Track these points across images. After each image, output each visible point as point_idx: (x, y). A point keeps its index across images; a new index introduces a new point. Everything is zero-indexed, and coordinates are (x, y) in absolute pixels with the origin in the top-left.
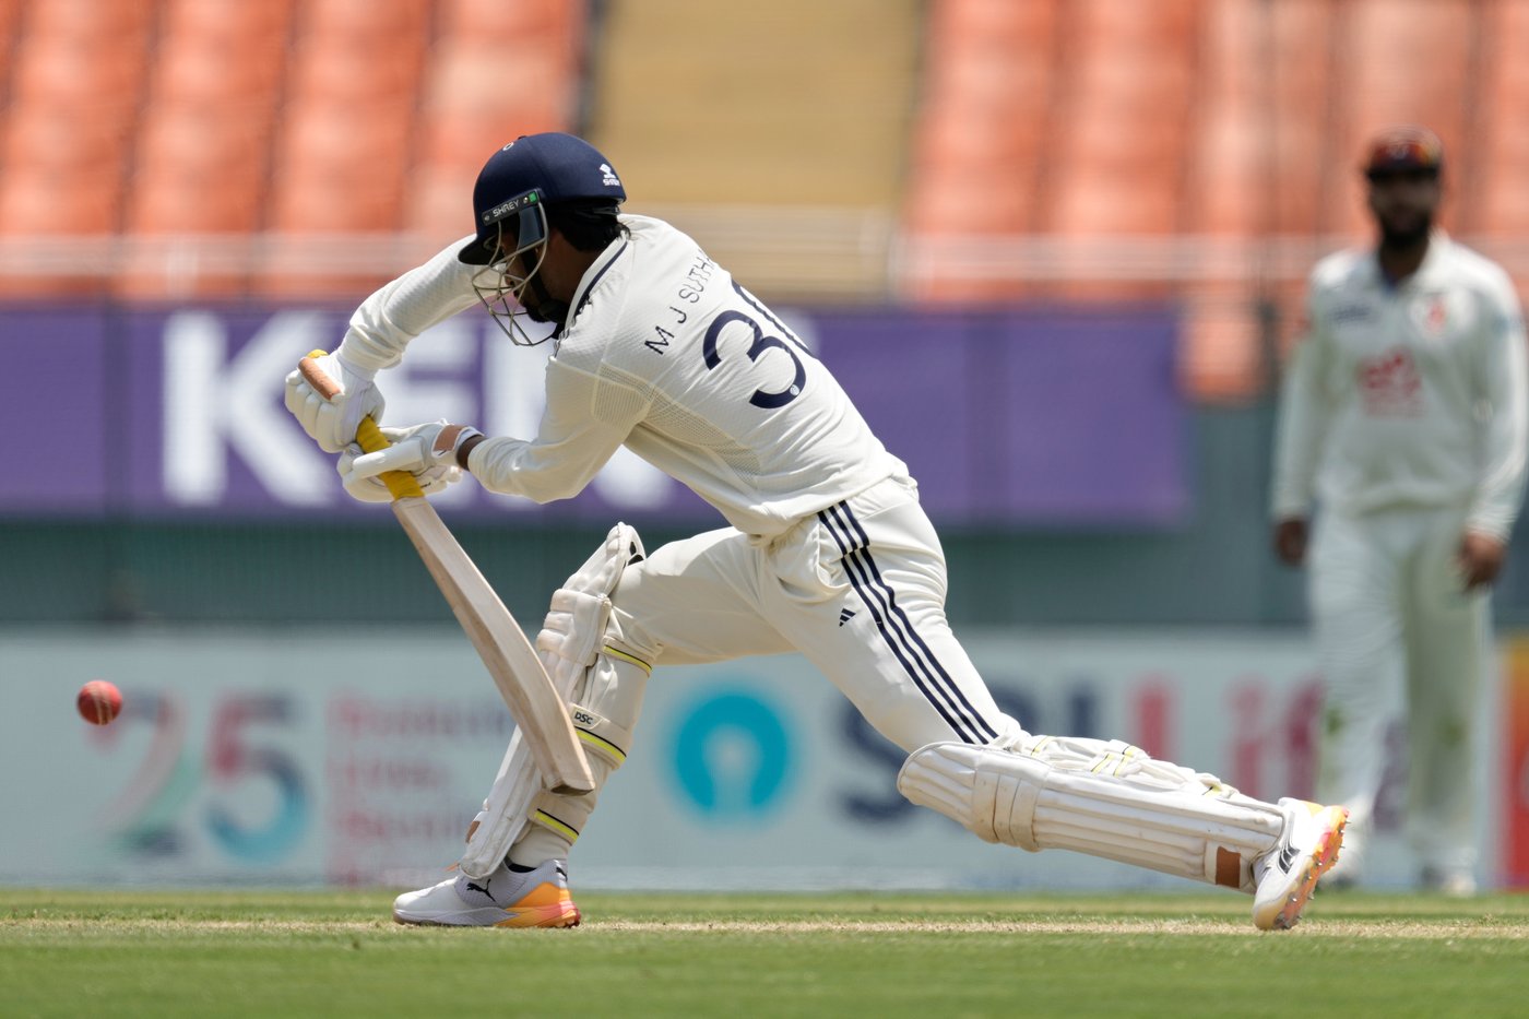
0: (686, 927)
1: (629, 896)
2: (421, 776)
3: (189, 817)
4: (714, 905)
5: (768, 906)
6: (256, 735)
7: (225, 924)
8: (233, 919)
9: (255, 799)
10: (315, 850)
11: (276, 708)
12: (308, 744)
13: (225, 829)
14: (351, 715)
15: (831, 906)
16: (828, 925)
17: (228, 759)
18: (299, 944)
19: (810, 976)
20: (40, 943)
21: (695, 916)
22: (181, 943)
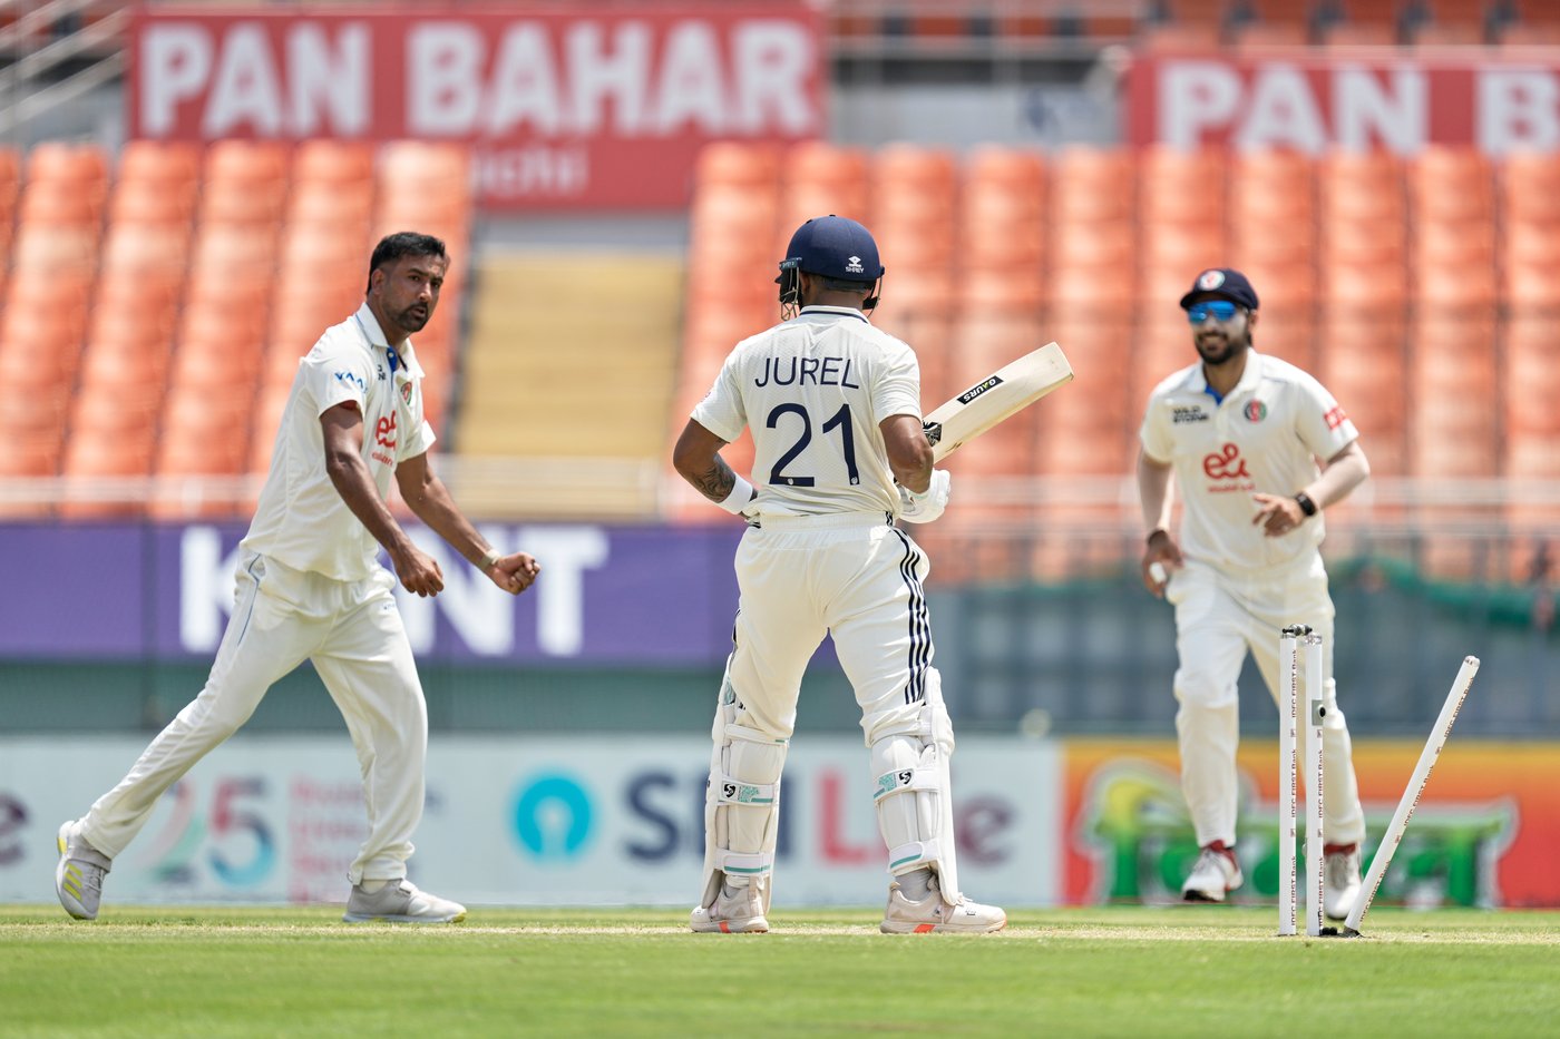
0: (536, 930)
1: (496, 909)
2: (349, 831)
3: (198, 860)
4: (553, 916)
5: (588, 916)
6: (241, 805)
7: (234, 929)
8: (239, 924)
9: (240, 847)
10: (281, 878)
11: (255, 787)
12: (276, 810)
13: (220, 866)
14: (304, 791)
15: (629, 917)
16: (630, 930)
17: (223, 820)
18: (285, 940)
19: (622, 963)
20: (115, 941)
21: (543, 923)
22: (208, 941)
